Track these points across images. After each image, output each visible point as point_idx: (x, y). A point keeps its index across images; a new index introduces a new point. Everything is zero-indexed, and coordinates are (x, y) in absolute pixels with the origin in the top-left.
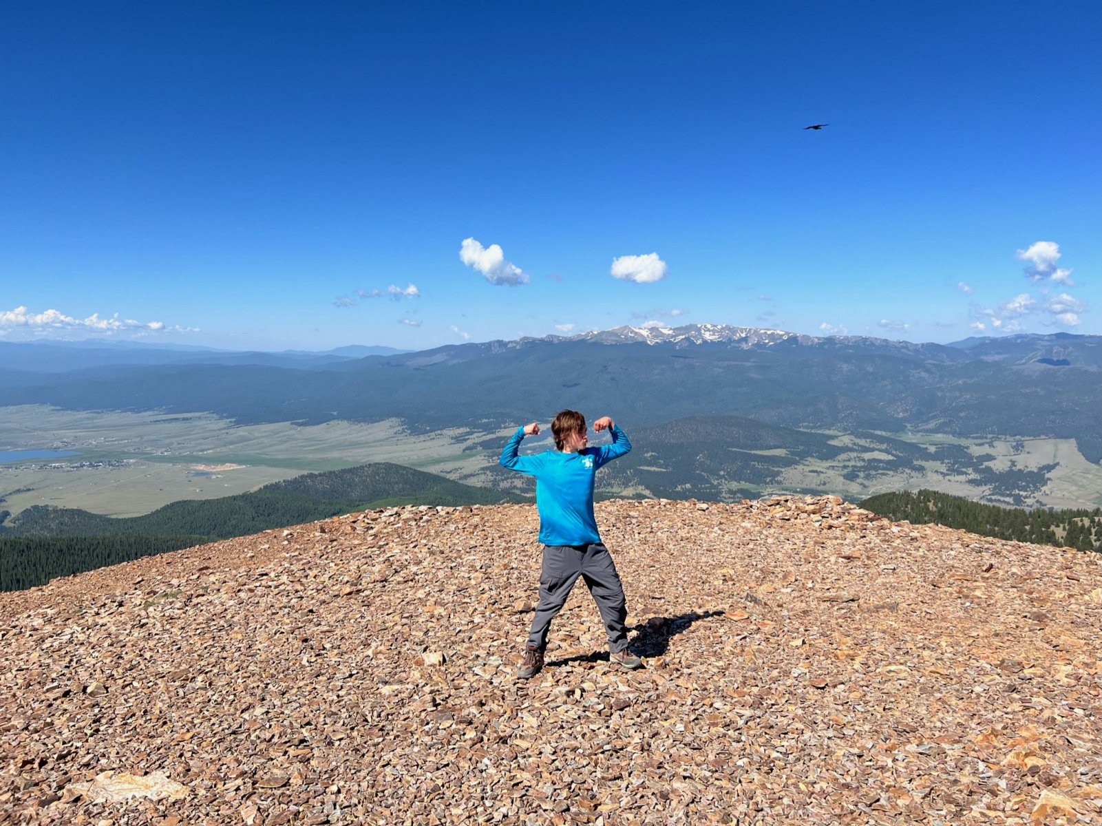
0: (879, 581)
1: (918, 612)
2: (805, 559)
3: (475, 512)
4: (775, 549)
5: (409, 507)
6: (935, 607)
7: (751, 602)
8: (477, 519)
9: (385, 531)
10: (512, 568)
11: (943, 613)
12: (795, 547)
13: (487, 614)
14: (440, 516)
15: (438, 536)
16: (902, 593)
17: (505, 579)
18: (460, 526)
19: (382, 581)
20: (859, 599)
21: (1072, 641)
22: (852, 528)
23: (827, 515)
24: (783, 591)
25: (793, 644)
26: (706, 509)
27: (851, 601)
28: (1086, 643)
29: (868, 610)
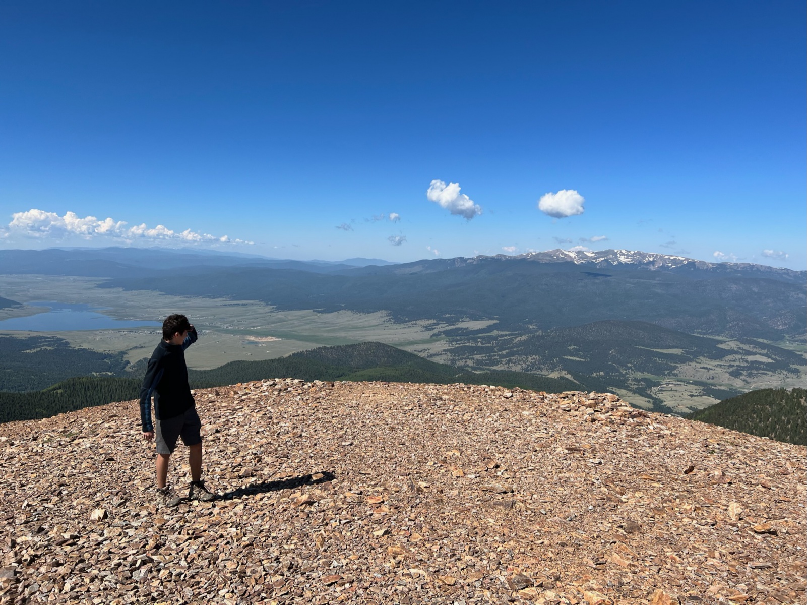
5: (288, 380)
20: (512, 491)
21: (618, 561)
22: (612, 422)
23: (599, 410)
24: (469, 476)
25: (376, 534)
26: (510, 397)
27: (503, 492)
28: (630, 565)
29: (490, 505)
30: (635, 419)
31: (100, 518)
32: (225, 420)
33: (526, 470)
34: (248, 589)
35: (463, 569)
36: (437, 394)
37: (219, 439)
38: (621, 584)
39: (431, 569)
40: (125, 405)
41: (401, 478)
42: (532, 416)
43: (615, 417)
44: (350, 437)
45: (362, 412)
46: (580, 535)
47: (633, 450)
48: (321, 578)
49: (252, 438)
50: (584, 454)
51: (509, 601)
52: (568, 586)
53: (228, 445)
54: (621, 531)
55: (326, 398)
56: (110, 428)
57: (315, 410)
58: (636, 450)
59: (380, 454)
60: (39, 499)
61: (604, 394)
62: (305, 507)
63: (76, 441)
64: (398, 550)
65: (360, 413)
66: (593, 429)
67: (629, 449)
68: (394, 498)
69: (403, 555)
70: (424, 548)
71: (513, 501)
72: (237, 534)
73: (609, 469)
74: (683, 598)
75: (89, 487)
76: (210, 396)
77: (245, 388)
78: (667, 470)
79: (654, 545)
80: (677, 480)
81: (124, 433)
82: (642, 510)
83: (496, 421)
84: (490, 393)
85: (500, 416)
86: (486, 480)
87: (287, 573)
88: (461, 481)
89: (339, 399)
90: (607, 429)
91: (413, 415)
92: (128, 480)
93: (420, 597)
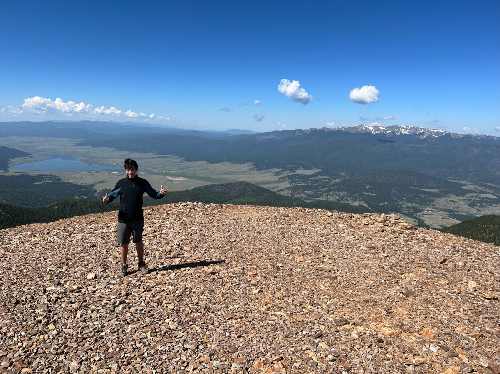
20: (334, 271)
21: (401, 311)
22: (395, 232)
23: (387, 224)
24: (307, 261)
25: (254, 292)
26: (331, 216)
27: (329, 271)
28: (408, 314)
29: (321, 278)
30: (409, 231)
31: (92, 278)
32: (158, 225)
33: (342, 259)
34: (182, 319)
35: (307, 313)
36: (285, 213)
37: (156, 236)
38: (403, 325)
39: (288, 312)
40: (98, 215)
41: (266, 261)
42: (345, 228)
43: (397, 229)
44: (234, 237)
45: (240, 223)
46: (377, 297)
47: (408, 249)
48: (224, 315)
49: (175, 236)
50: (377, 251)
51: (335, 331)
52: (370, 325)
53: (162, 239)
54: (402, 295)
55: (218, 214)
56: (91, 228)
57: (212, 221)
58: (410, 249)
59: (253, 247)
60: (56, 267)
61: (390, 215)
62: (211, 276)
63: (72, 235)
64: (268, 301)
65: (239, 223)
66: (383, 236)
67: (405, 248)
68: (263, 272)
69: (271, 304)
70: (283, 301)
71: (336, 276)
72: (173, 290)
73: (393, 259)
74: (441, 333)
75: (84, 261)
76: (149, 211)
77: (169, 207)
78: (429, 261)
79: (422, 303)
80: (435, 267)
81: (100, 231)
82: (414, 283)
83: (322, 230)
84: (318, 213)
85: (325, 227)
86: (318, 263)
87: (203, 312)
88: (302, 264)
89: (226, 214)
90: (392, 236)
91: (271, 225)
92: (105, 258)
93: (282, 328)
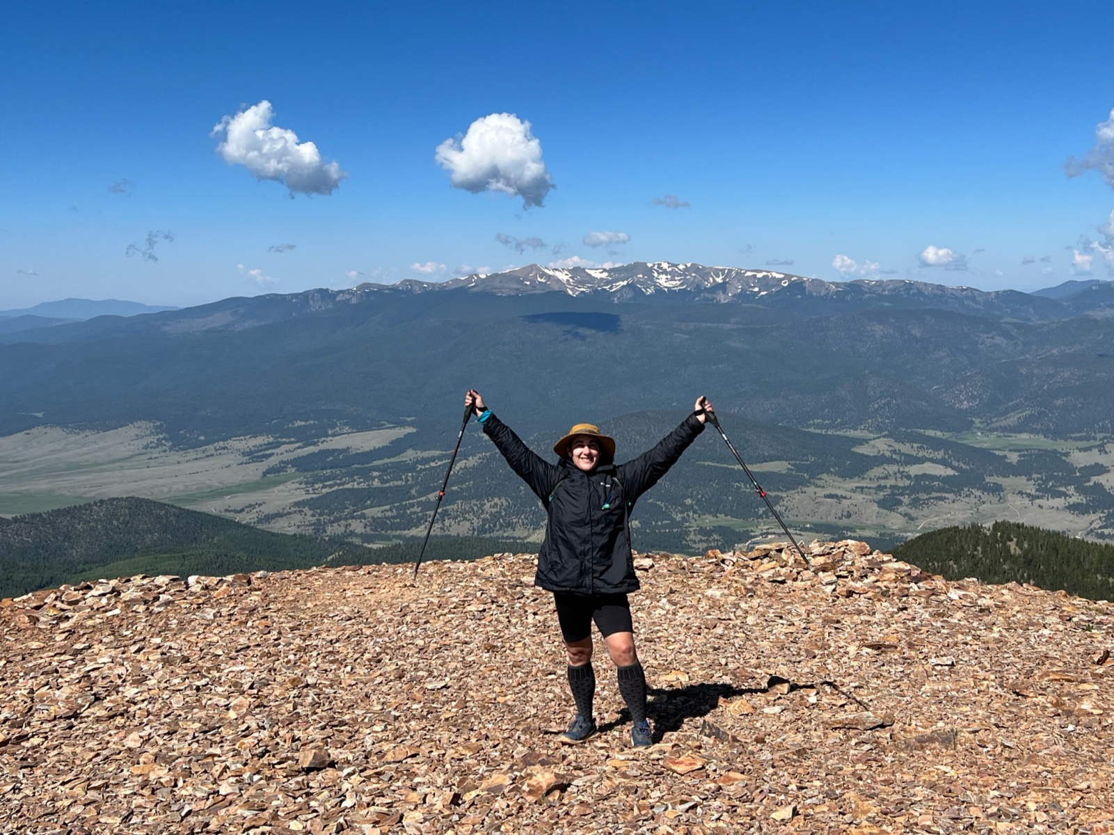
0: (927, 687)
1: (990, 746)
2: (807, 651)
3: (256, 583)
4: (758, 634)
5: (137, 580)
6: (1017, 734)
7: (709, 736)
8: (255, 598)
9: (90, 623)
10: (307, 686)
11: (1031, 745)
12: (792, 629)
13: (246, 776)
14: (192, 594)
15: (182, 630)
16: (965, 709)
17: (290, 706)
18: (224, 611)
19: (69, 718)
22: (885, 593)
23: (842, 573)
24: (766, 711)
55: (271, 608)
57: (273, 633)
61: (841, 543)
80: (1101, 676)
